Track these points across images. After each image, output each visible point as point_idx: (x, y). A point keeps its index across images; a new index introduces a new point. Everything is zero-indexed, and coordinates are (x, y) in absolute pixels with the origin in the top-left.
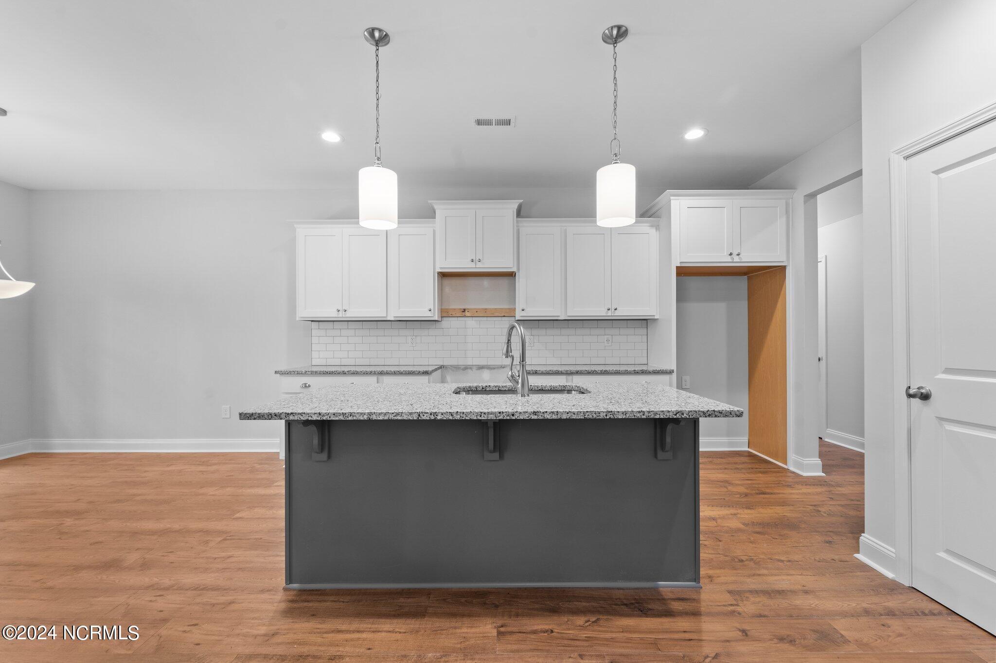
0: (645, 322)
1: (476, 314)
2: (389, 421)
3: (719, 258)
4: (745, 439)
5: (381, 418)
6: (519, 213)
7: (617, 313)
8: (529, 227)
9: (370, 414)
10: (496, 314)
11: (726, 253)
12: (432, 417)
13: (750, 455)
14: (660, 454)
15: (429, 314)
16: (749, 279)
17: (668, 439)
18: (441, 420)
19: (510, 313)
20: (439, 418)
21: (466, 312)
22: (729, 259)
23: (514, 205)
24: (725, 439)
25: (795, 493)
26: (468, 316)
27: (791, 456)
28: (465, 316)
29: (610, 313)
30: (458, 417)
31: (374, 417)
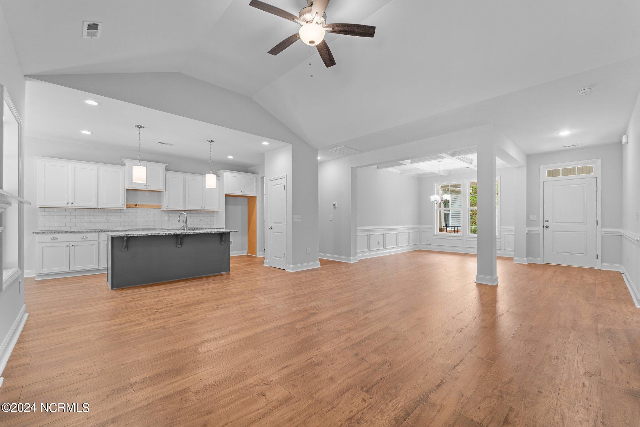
0: (214, 212)
1: (142, 207)
2: (158, 235)
3: (238, 193)
4: (247, 251)
5: (155, 235)
6: (166, 169)
7: (205, 209)
8: (170, 174)
9: (152, 234)
10: (152, 207)
11: (240, 191)
12: (169, 234)
13: (248, 255)
14: (222, 243)
15: (122, 206)
16: (248, 199)
17: (223, 239)
18: (171, 235)
19: (159, 207)
20: (171, 234)
21: (137, 205)
22: (241, 193)
23: (164, 165)
24: (240, 252)
25: (257, 260)
26: (138, 207)
27: (258, 253)
28: (137, 208)
29: (202, 209)
30: (176, 234)
31: (153, 235)
